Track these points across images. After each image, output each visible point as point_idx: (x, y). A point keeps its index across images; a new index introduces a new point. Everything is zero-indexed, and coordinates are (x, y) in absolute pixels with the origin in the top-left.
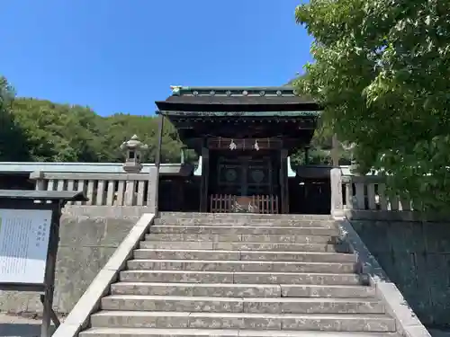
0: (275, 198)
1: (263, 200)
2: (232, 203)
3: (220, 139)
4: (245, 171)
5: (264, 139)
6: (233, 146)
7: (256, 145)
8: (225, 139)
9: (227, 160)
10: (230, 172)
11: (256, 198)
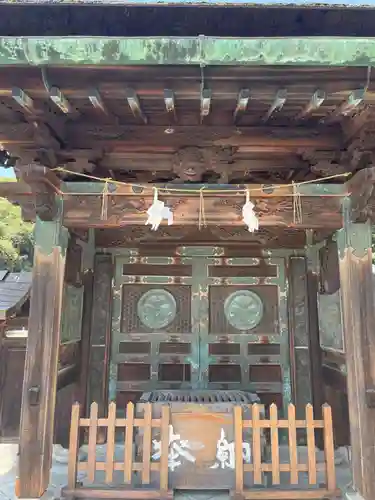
0: (318, 415)
1: (274, 423)
2: (156, 435)
3: (107, 187)
4: (200, 294)
5: (279, 189)
6: (158, 214)
7: (248, 208)
8: (128, 189)
9: (145, 260)
10: (153, 296)
11: (247, 416)
